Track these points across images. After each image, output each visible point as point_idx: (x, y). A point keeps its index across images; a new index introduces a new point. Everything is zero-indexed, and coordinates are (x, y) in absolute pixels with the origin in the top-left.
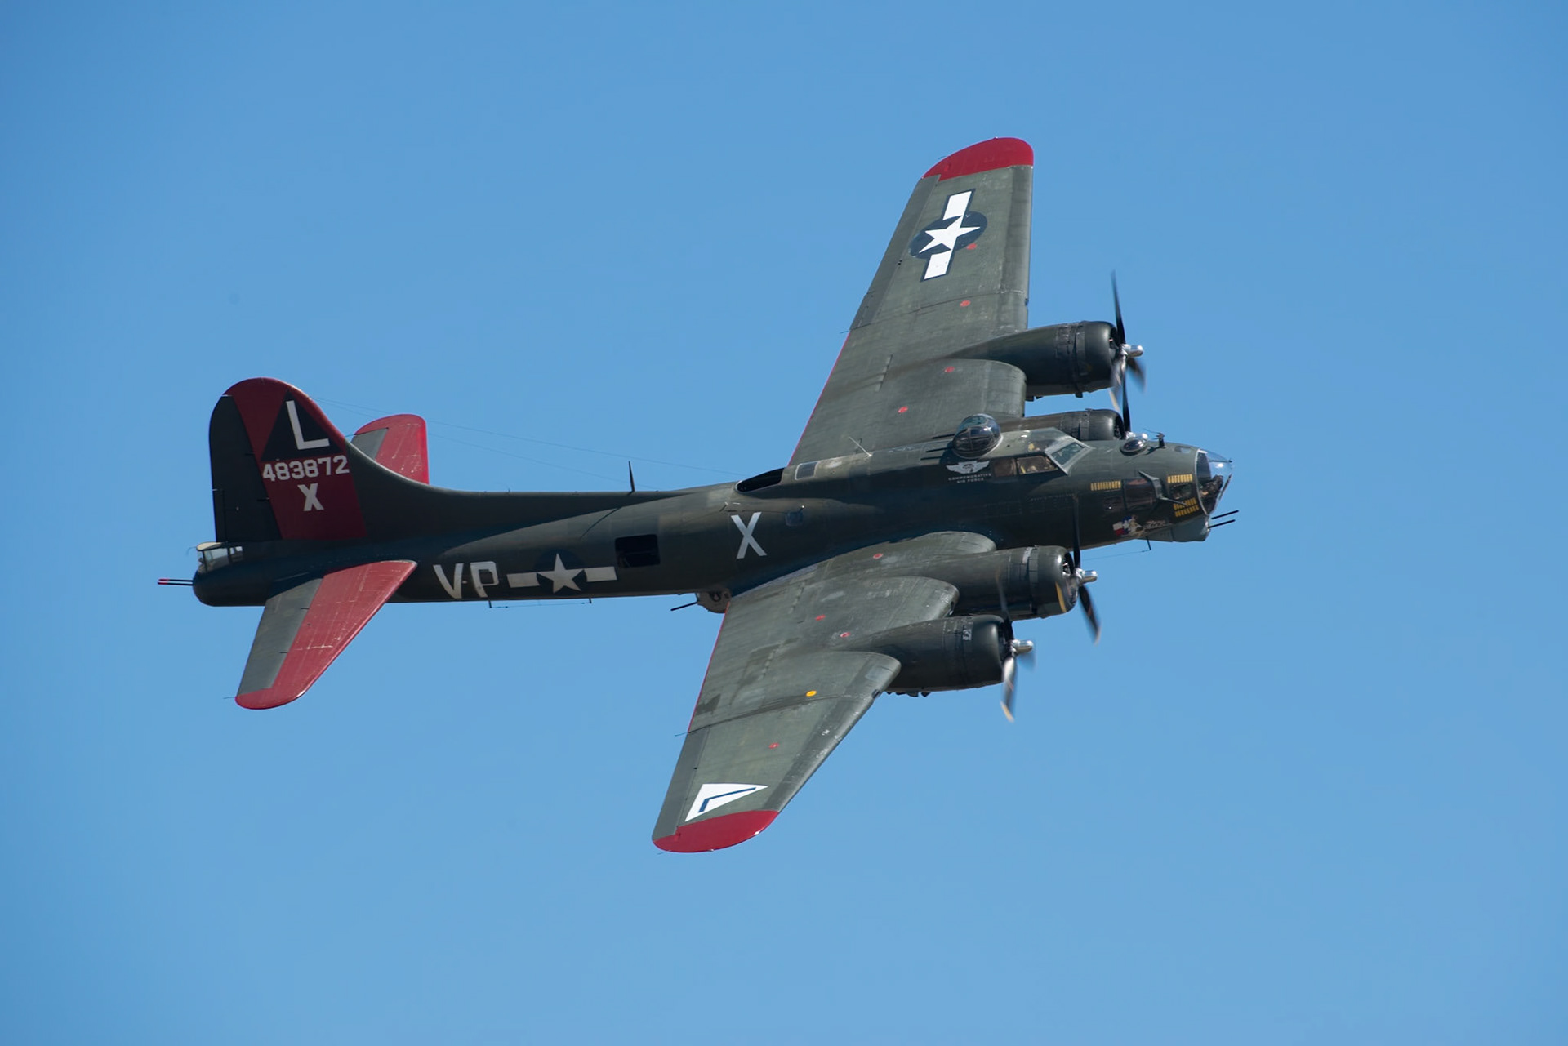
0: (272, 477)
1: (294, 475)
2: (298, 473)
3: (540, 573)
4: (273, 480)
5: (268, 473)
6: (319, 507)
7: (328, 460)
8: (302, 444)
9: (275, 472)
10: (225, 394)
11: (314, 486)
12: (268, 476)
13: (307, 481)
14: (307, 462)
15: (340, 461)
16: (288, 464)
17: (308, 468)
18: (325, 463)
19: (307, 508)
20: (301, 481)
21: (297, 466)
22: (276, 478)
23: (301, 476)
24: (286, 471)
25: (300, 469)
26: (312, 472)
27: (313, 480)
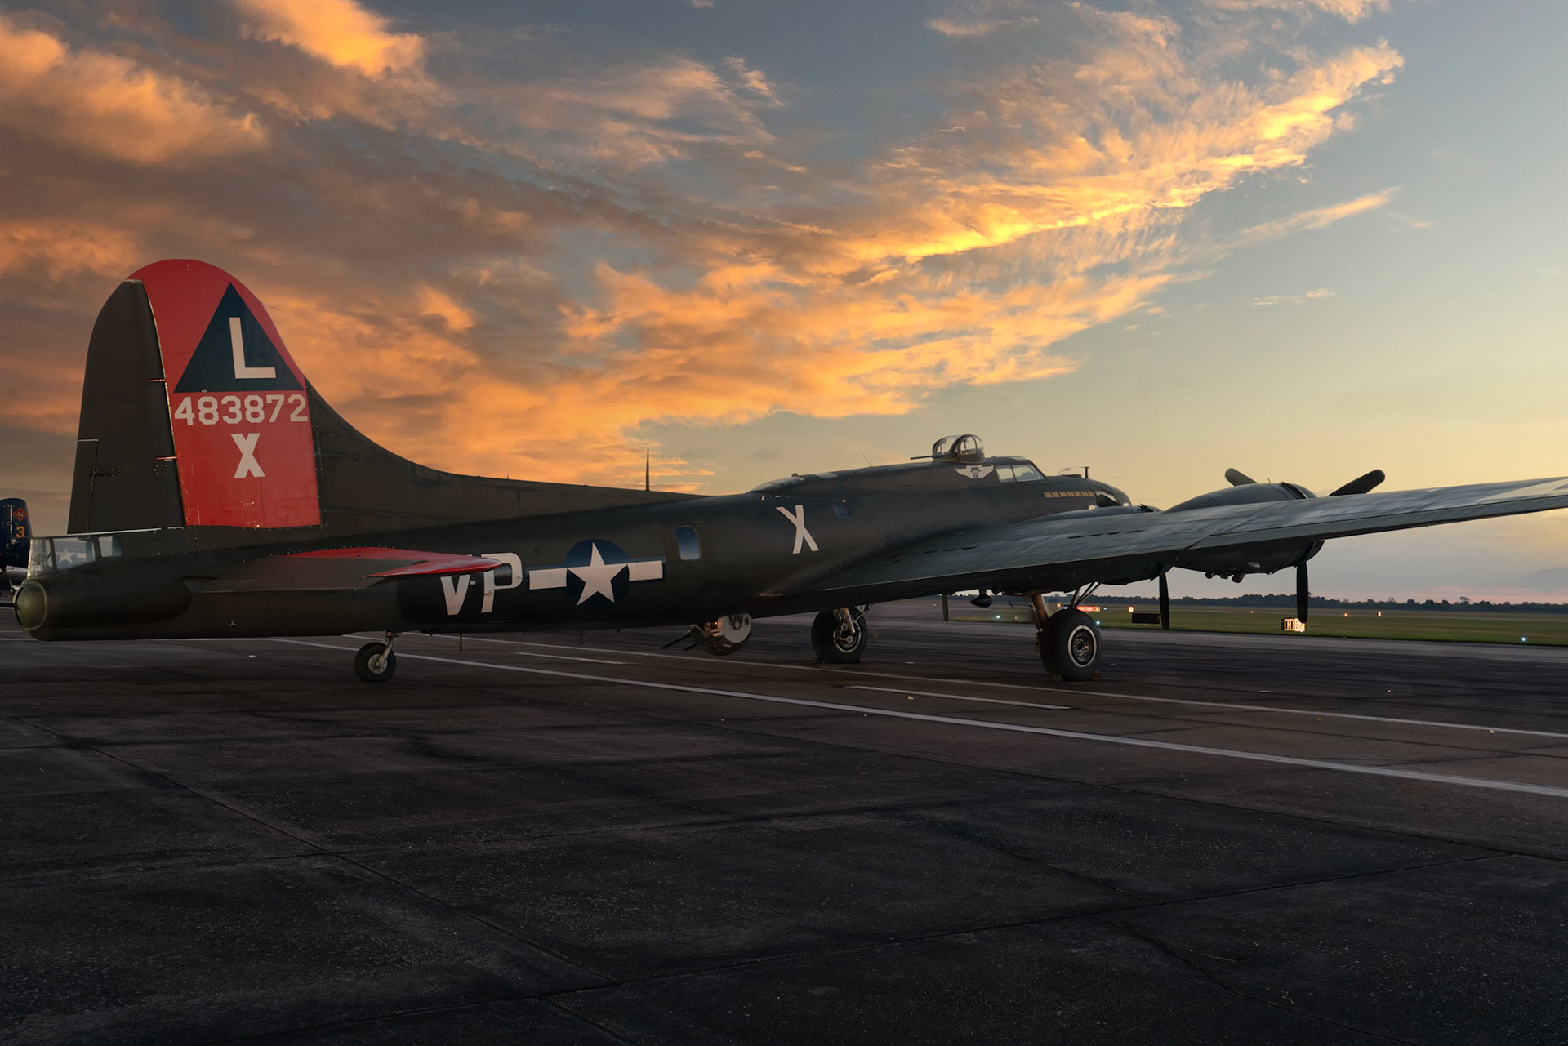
0: (190, 417)
1: (226, 418)
2: (233, 416)
3: (571, 569)
4: (190, 423)
5: (185, 411)
6: (258, 472)
7: (281, 398)
8: (242, 371)
9: (195, 410)
10: (130, 278)
11: (254, 438)
12: (183, 416)
13: (245, 428)
14: (250, 398)
15: (297, 403)
16: (219, 400)
17: (250, 408)
18: (275, 402)
19: (240, 473)
20: (235, 429)
21: (232, 404)
22: (196, 420)
23: (236, 421)
24: (213, 410)
25: (236, 409)
26: (255, 415)
27: (254, 428)
